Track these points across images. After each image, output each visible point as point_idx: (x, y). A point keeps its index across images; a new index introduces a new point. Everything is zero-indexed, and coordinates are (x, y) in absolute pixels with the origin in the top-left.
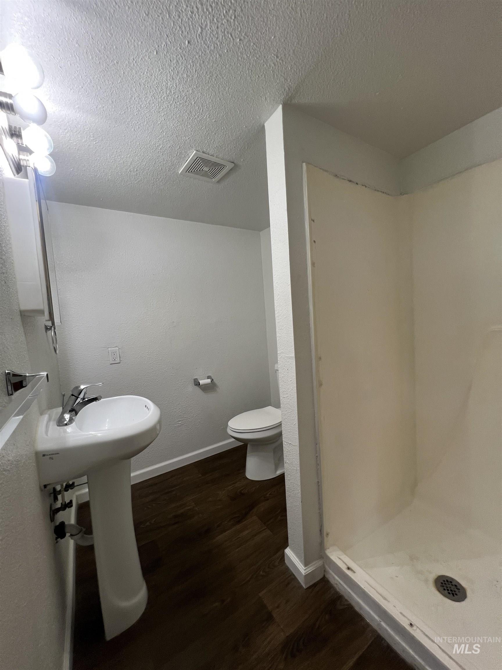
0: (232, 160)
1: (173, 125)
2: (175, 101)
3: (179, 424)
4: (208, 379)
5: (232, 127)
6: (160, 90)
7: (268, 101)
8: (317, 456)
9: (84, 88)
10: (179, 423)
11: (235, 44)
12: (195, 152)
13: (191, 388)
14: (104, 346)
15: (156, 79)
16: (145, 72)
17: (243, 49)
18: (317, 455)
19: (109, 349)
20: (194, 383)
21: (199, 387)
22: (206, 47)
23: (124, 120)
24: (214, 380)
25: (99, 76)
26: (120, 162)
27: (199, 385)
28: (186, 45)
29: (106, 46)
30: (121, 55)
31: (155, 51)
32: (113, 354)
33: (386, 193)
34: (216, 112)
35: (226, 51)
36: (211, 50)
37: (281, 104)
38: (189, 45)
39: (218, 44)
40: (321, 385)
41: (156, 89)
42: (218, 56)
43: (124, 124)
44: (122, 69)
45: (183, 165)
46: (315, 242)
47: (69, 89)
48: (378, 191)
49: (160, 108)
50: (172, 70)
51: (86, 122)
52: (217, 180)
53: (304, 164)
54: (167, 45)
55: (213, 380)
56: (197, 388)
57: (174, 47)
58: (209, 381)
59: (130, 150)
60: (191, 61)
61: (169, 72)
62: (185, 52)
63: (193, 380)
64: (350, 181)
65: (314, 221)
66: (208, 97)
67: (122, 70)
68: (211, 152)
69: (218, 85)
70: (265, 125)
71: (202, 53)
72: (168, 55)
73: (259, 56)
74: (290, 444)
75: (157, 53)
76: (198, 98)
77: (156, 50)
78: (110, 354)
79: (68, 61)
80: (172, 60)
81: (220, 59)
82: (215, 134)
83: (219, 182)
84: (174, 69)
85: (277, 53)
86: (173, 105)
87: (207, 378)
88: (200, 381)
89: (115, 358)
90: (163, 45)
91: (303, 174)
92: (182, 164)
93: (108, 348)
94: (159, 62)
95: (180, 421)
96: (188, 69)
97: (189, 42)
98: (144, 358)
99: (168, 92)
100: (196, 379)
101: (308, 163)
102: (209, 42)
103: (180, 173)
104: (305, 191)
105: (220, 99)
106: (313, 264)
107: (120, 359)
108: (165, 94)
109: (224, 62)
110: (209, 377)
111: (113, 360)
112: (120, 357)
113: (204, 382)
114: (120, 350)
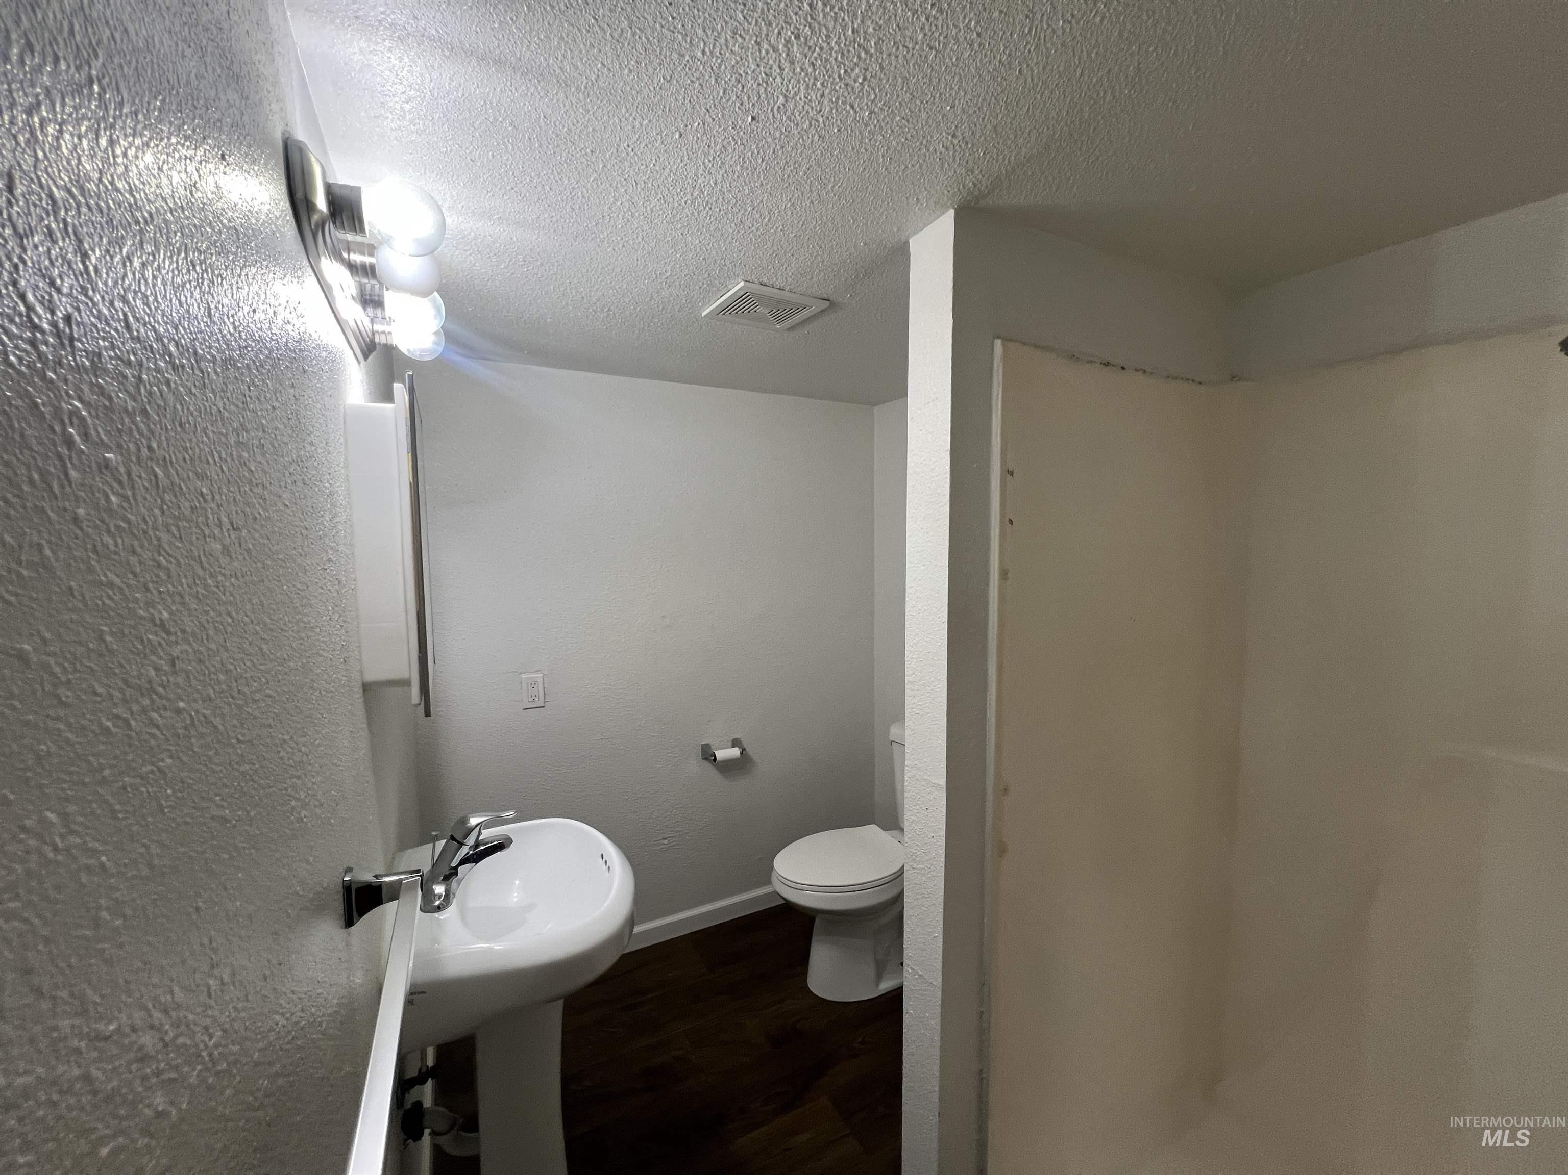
0: (825, 296)
1: (700, 242)
2: (710, 206)
3: (664, 846)
4: (733, 747)
5: (832, 245)
6: (679, 190)
7: (922, 205)
8: (982, 1013)
9: (515, 189)
10: (664, 844)
11: (858, 119)
12: (742, 284)
13: (695, 766)
14: (513, 670)
15: (672, 175)
16: (650, 165)
17: (875, 126)
18: (982, 1009)
19: (523, 676)
20: (702, 756)
21: (713, 765)
22: (792, 125)
23: (593, 236)
24: (749, 749)
25: (550, 171)
26: (575, 298)
27: (715, 760)
28: (748, 124)
29: (573, 128)
30: (602, 140)
31: (678, 133)
32: (530, 688)
33: (1193, 381)
34: (799, 222)
35: (836, 131)
36: (802, 130)
37: (953, 208)
38: (754, 122)
39: (821, 121)
40: (1002, 850)
41: (671, 188)
42: (816, 137)
43: (593, 241)
44: (602, 160)
45: (711, 303)
46: (1011, 521)
47: (486, 192)
48: (1175, 378)
49: (674, 216)
50: (709, 161)
51: (511, 239)
52: (788, 326)
53: (998, 343)
54: (704, 124)
55: (744, 750)
56: (707, 765)
57: (720, 127)
58: (735, 752)
59: (600, 280)
60: (754, 147)
61: (704, 163)
62: (744, 133)
63: (700, 748)
64: (1107, 364)
65: (1012, 474)
66: (784, 200)
67: (601, 162)
68: (778, 284)
69: (811, 181)
70: (910, 241)
71: (782, 133)
72: (705, 138)
73: (911, 136)
74: (921, 975)
75: (681, 136)
76: (762, 201)
77: (680, 132)
78: (524, 685)
79: (488, 152)
80: (712, 145)
81: (820, 142)
82: (792, 255)
83: (792, 329)
84: (714, 158)
85: (954, 131)
86: (705, 212)
87: (730, 744)
88: (717, 753)
89: (533, 696)
90: (696, 124)
91: (995, 365)
92: (709, 301)
93: (521, 673)
94: (684, 149)
95: (666, 839)
96: (746, 159)
97: (753, 119)
99: (697, 193)
100: (708, 745)
101: (1006, 340)
102: (798, 118)
103: (703, 314)
104: (997, 405)
105: (812, 202)
106: (1004, 574)
107: (545, 698)
108: (689, 196)
109: (828, 147)
110: (735, 743)
111: (531, 700)
112: (545, 694)
113: (725, 753)
114: (545, 679)
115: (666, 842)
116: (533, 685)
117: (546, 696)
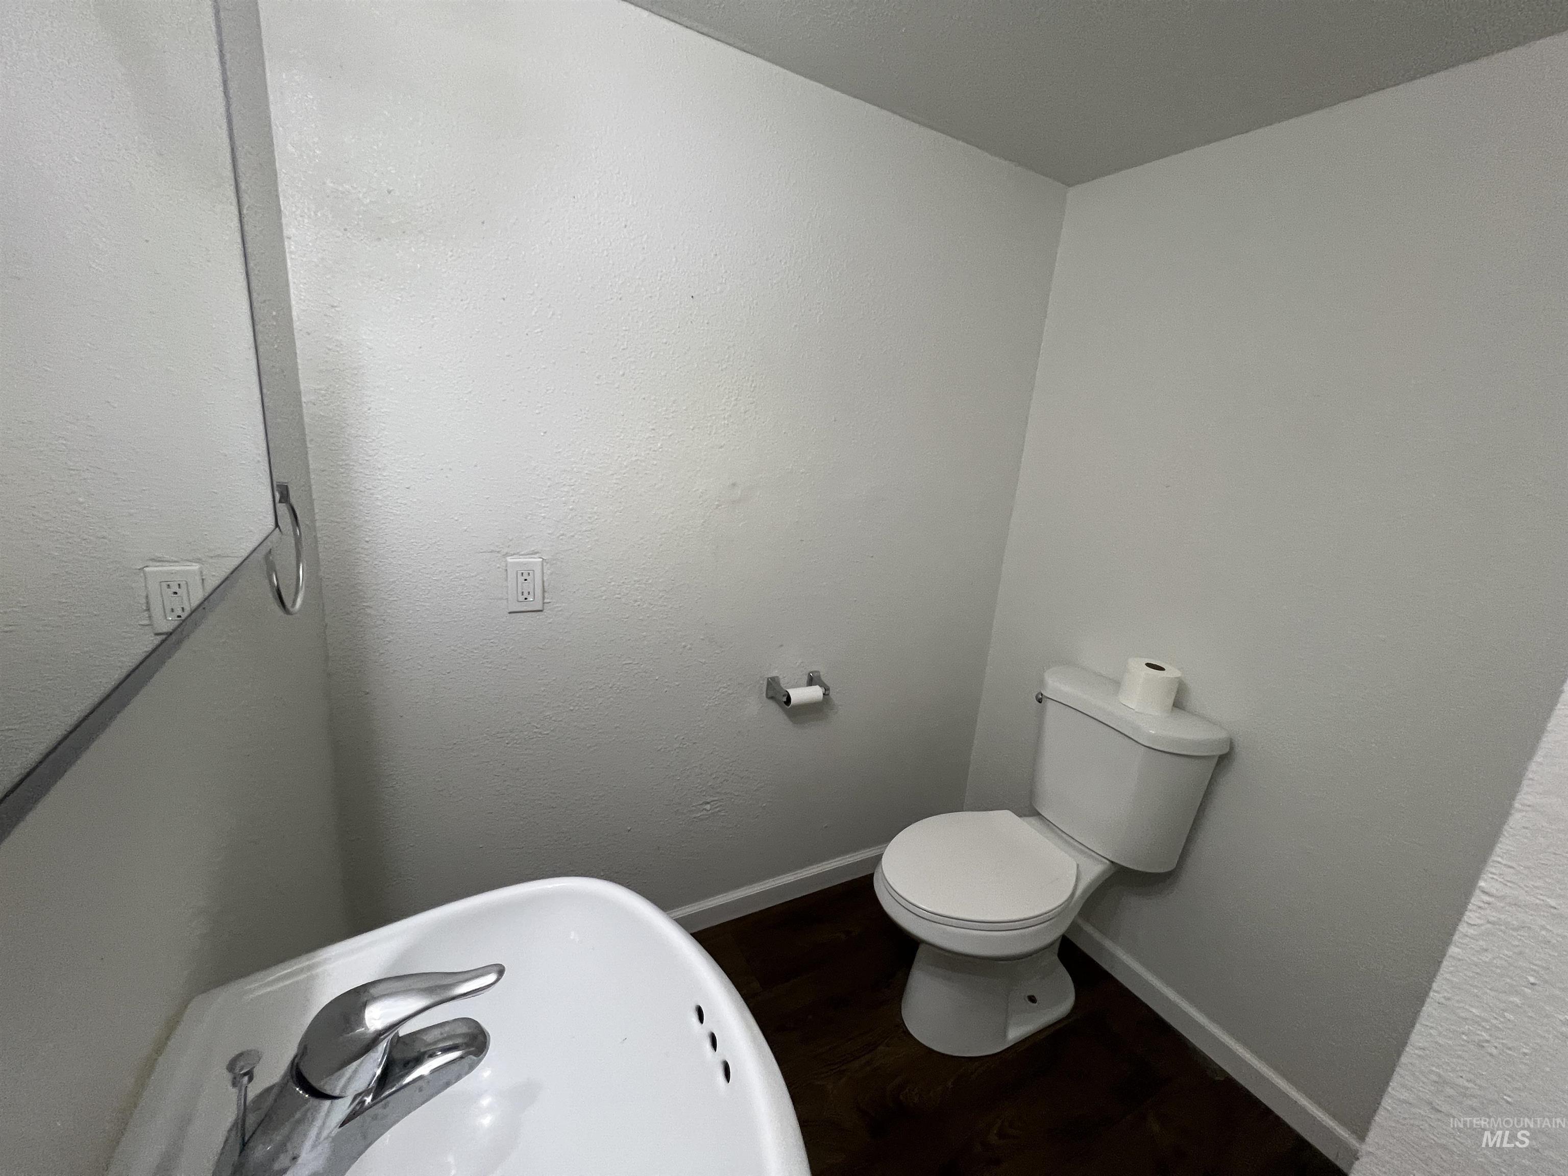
3: (705, 812)
4: (812, 685)
10: (705, 809)
13: (758, 708)
14: (492, 548)
19: (510, 560)
20: (767, 694)
24: (832, 694)
27: (787, 702)
32: (521, 579)
55: (826, 689)
56: (773, 709)
58: (815, 693)
63: (765, 683)
78: (511, 575)
88: (790, 692)
89: (526, 592)
93: (507, 555)
95: (708, 803)
98: (623, 600)
107: (544, 598)
110: (811, 682)
111: (521, 598)
112: (544, 591)
113: (801, 694)
114: (545, 568)
115: (708, 807)
116: (526, 575)
117: (546, 595)
